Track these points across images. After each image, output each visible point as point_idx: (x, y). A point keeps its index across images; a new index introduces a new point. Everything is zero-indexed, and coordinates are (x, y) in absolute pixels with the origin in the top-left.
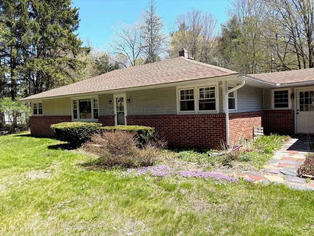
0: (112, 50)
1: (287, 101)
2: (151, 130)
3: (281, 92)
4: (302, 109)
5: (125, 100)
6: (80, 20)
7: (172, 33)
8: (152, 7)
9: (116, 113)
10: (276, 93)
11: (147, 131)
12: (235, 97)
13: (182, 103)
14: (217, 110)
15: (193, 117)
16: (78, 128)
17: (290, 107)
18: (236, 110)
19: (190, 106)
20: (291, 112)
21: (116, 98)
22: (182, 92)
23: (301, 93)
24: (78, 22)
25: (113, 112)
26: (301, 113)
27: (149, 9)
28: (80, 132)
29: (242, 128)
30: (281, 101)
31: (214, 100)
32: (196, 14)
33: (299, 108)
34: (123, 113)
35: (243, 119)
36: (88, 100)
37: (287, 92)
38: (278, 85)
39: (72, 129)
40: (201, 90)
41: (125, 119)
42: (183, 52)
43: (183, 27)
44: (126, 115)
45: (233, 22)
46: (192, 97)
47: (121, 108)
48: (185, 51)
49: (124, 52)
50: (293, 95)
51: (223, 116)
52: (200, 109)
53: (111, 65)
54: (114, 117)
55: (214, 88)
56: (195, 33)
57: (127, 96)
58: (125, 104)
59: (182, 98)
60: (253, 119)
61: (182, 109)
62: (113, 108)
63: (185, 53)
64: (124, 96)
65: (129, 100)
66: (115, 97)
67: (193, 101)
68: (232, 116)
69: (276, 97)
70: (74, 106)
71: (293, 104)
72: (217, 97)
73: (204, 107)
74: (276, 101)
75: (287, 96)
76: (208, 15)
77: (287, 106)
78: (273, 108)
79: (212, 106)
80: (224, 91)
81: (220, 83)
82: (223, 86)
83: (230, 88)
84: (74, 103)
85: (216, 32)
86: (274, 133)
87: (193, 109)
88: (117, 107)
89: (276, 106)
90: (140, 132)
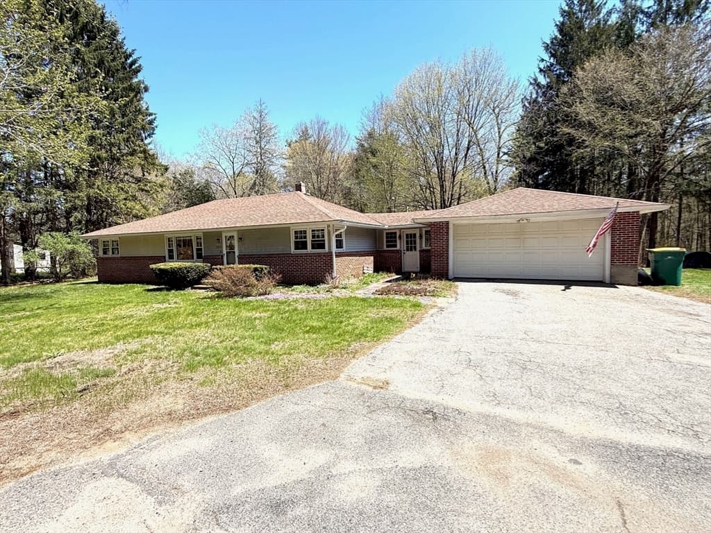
0: (200, 164)
1: (396, 241)
2: (266, 268)
3: (391, 233)
4: (407, 250)
5: (236, 238)
6: (156, 127)
7: (289, 141)
8: (261, 112)
9: (225, 252)
10: (387, 234)
11: (262, 269)
12: (343, 238)
13: (296, 243)
14: (327, 249)
15: (306, 255)
16: (186, 268)
17: (398, 248)
18: (344, 249)
19: (304, 245)
20: (399, 252)
21: (226, 237)
22: (296, 232)
23: (407, 235)
24: (153, 129)
25: (221, 252)
26: (407, 253)
27: (256, 115)
28: (188, 272)
29: (351, 266)
30: (392, 241)
31: (324, 240)
32: (321, 125)
33: (405, 249)
34: (234, 252)
35: (351, 258)
36: (188, 238)
37: (395, 233)
38: (386, 227)
39: (180, 269)
40: (313, 231)
41: (237, 259)
42: (300, 185)
43: (305, 135)
44: (237, 254)
45: (371, 135)
46: (305, 237)
47: (231, 247)
48: (302, 184)
49: (218, 167)
50: (400, 237)
51: (330, 254)
52: (312, 248)
53: (198, 184)
54: (222, 256)
55: (323, 230)
56: (320, 147)
57: (238, 234)
58: (236, 243)
59: (296, 238)
60: (363, 258)
61: (296, 248)
62: (222, 247)
63: (302, 187)
64: (235, 234)
65: (241, 239)
66: (224, 235)
67: (306, 241)
68: (338, 255)
69: (387, 238)
70: (169, 244)
71: (400, 245)
72: (326, 238)
73: (315, 246)
74: (387, 242)
75: (395, 237)
76: (339, 127)
77: (395, 246)
78: (385, 248)
79: (322, 246)
80: (331, 233)
81: (329, 226)
82: (331, 229)
83: (336, 230)
84: (169, 241)
85: (350, 147)
86: (383, 271)
87: (306, 248)
88: (227, 246)
89: (388, 246)
90: (256, 270)
